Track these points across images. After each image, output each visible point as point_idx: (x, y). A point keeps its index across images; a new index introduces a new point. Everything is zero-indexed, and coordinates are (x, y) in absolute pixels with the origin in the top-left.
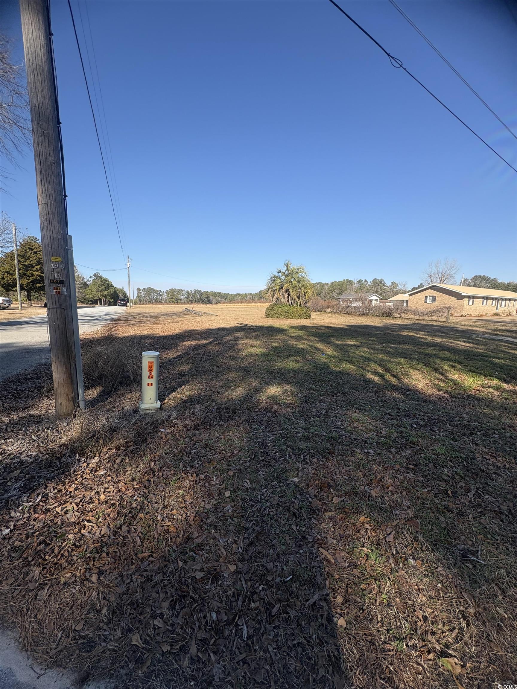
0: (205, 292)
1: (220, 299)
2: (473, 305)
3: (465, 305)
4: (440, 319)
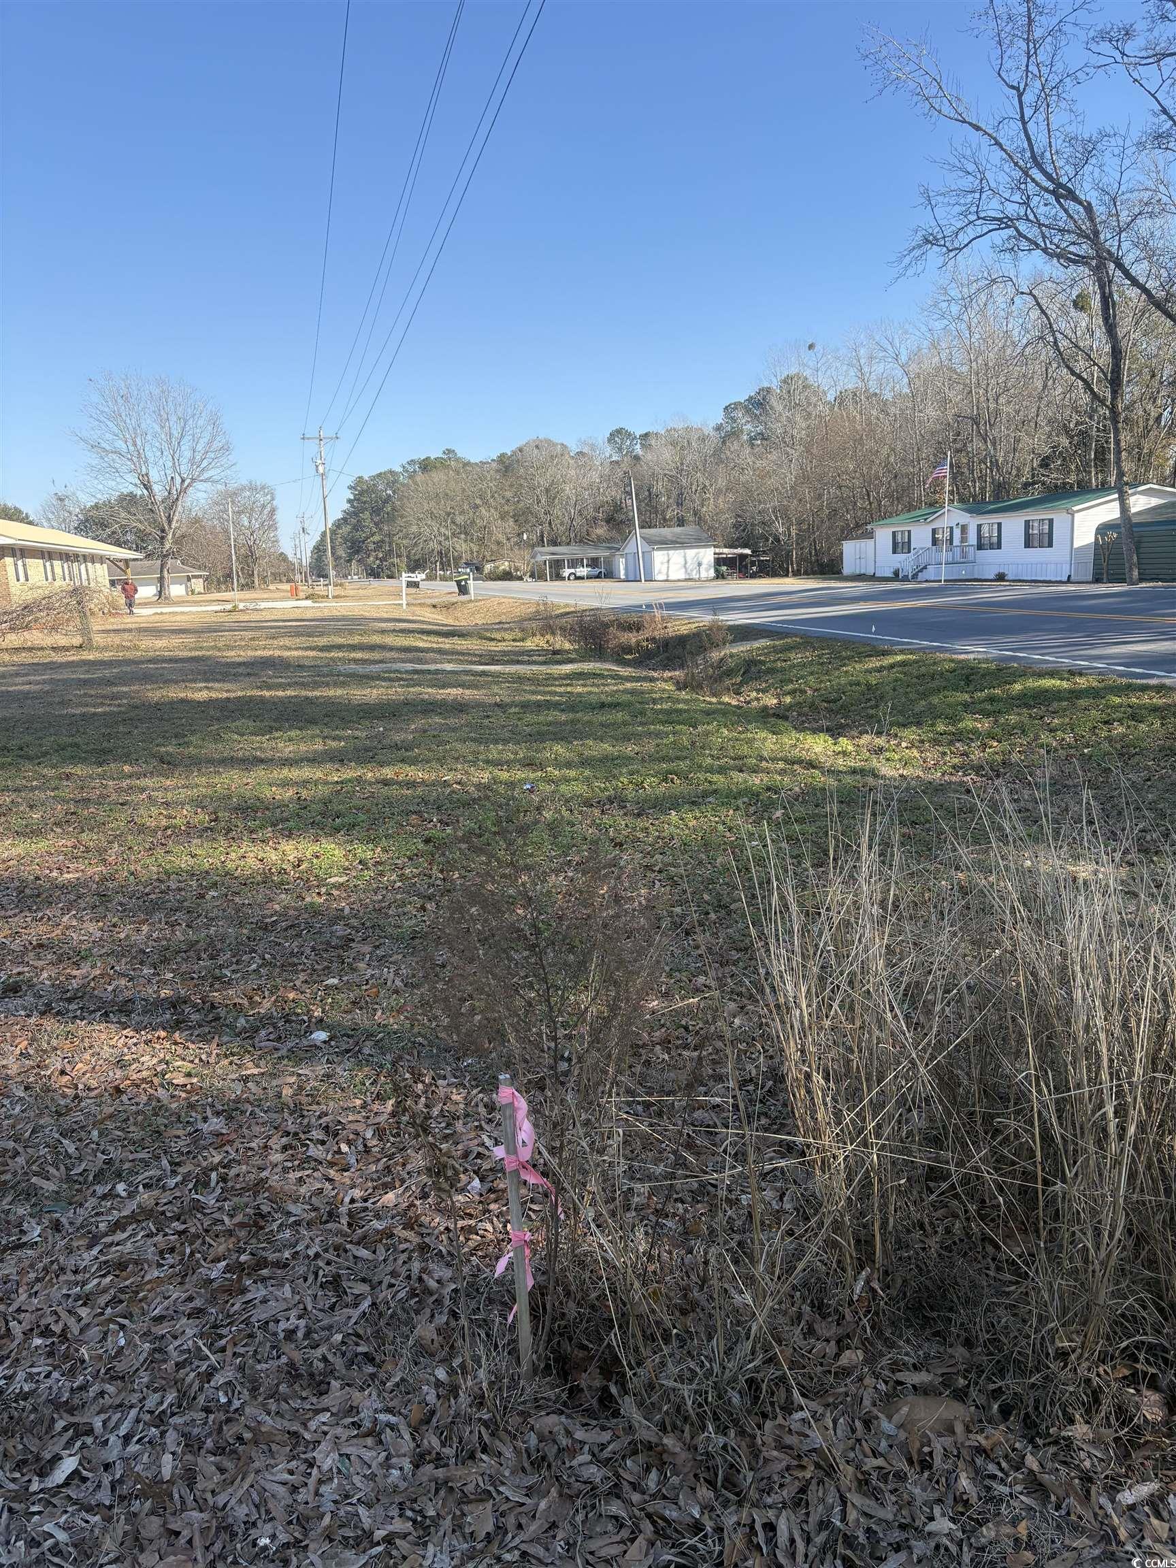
2: (27, 580)
3: (11, 584)
4: (63, 641)
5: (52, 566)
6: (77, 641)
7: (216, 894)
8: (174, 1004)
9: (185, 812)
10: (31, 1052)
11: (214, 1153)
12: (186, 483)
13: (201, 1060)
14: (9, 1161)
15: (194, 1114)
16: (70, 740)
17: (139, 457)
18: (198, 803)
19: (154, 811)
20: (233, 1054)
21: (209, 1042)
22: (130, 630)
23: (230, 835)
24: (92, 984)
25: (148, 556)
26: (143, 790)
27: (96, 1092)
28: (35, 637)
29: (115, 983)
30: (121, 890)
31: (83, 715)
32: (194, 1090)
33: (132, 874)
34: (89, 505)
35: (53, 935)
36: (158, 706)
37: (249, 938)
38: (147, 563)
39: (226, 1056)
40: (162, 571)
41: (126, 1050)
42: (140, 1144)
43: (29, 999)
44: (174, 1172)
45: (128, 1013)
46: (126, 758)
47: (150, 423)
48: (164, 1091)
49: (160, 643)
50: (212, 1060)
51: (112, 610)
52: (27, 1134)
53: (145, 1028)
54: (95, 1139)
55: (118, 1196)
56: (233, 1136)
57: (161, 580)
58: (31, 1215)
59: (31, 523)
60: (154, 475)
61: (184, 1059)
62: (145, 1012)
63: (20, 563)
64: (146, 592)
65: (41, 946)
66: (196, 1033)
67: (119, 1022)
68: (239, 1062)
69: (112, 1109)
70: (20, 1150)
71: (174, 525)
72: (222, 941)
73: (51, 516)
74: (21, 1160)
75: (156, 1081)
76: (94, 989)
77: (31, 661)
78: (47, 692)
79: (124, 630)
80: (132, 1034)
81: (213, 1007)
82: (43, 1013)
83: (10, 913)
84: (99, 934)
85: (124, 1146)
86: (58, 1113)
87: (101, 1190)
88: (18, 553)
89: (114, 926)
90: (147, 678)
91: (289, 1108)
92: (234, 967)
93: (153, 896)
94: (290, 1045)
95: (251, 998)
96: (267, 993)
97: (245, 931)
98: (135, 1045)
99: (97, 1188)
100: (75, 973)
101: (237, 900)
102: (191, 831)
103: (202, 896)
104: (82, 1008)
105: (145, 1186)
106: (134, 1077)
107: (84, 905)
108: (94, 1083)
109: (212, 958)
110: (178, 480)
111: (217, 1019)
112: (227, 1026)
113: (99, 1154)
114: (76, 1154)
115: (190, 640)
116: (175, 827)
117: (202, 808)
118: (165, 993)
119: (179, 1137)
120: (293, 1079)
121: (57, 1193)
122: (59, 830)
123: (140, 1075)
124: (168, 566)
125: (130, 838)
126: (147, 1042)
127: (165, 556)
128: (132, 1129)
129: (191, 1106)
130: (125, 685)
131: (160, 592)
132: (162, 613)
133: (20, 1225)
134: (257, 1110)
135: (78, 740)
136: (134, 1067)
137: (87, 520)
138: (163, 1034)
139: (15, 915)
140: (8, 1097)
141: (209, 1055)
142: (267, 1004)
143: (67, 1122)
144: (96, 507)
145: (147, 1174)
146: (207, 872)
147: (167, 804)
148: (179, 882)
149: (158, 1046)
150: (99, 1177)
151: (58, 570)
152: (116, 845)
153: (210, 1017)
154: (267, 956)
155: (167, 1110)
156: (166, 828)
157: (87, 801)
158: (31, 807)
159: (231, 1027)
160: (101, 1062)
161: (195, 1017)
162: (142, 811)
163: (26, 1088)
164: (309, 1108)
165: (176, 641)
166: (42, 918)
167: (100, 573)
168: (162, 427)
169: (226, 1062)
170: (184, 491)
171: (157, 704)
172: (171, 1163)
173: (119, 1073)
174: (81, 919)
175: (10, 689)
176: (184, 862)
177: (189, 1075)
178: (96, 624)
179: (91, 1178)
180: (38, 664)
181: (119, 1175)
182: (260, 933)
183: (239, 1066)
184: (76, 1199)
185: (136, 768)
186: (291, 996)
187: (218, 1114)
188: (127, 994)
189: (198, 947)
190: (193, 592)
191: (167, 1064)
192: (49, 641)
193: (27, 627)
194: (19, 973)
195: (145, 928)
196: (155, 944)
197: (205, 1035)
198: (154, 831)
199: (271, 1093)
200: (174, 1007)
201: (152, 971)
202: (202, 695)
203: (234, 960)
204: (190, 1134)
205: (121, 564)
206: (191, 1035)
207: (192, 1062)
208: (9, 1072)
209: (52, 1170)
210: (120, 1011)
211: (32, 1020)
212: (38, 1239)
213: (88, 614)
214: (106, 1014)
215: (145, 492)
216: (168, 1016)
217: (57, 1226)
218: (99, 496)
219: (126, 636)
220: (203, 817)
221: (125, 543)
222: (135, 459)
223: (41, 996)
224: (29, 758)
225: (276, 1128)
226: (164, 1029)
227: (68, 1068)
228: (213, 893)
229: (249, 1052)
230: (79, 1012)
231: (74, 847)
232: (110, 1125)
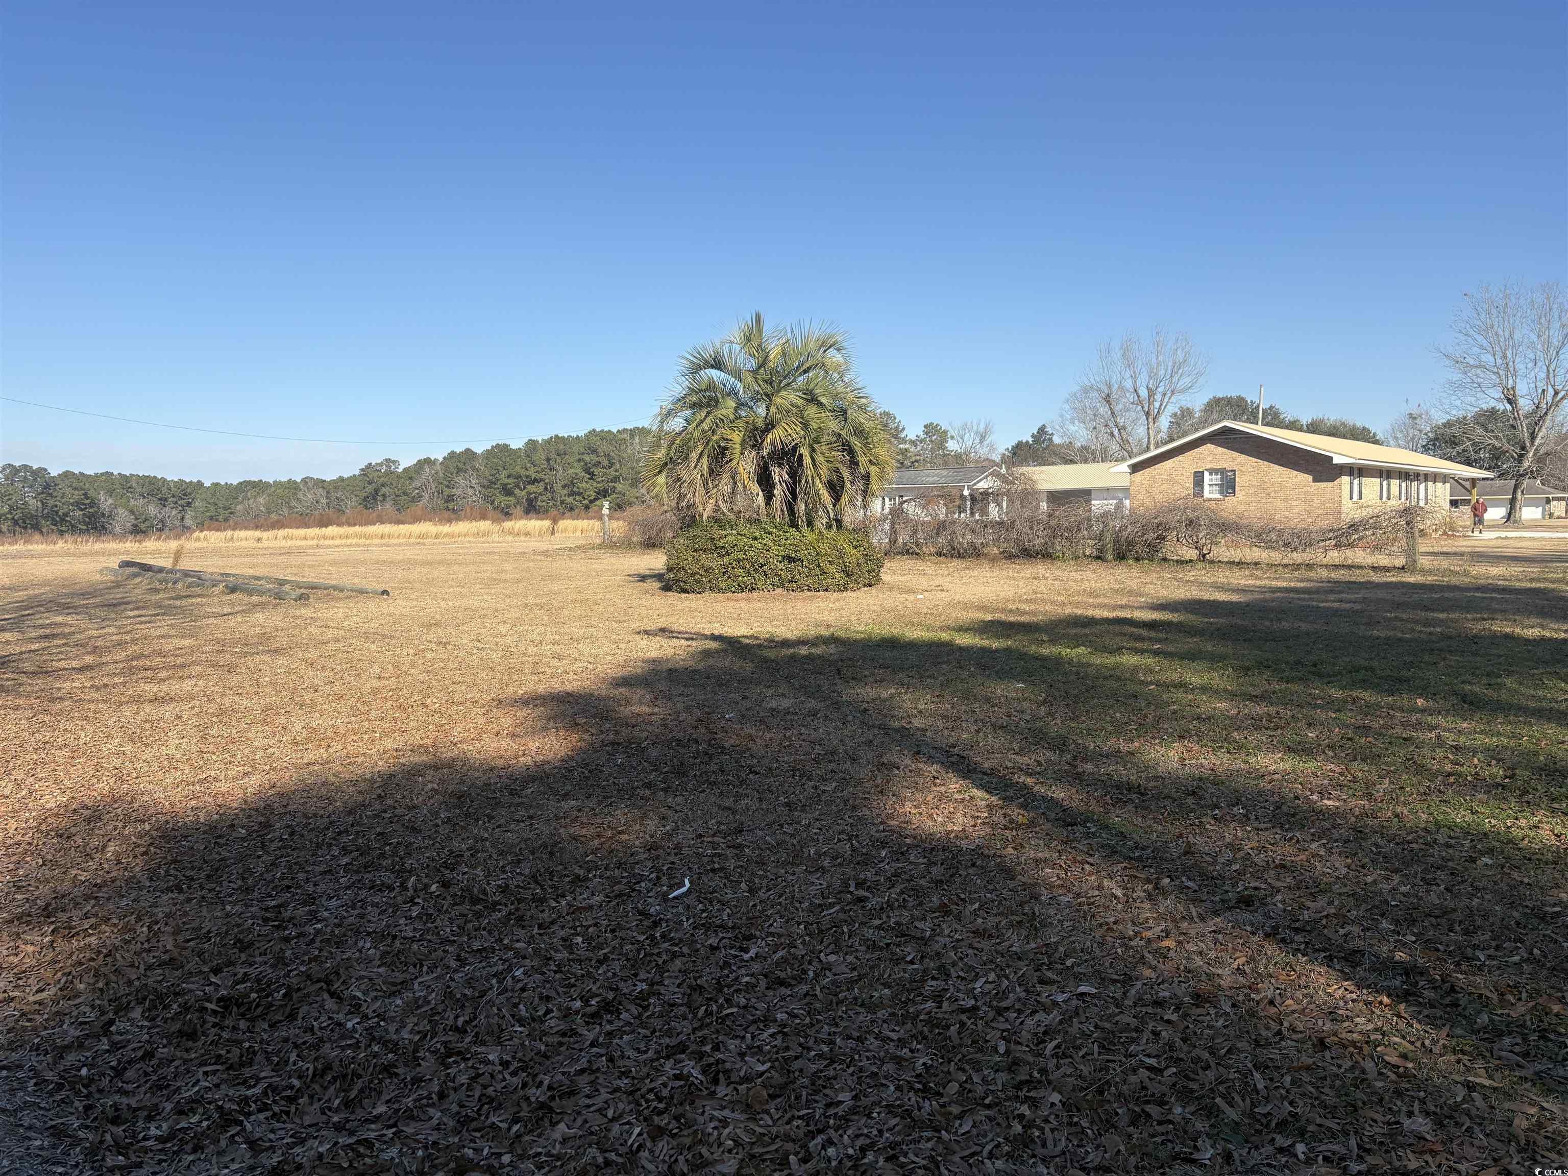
0: (67, 474)
1: (152, 510)
2: (1360, 498)
3: (1344, 502)
4: (1383, 560)
5: (1389, 485)
6: (1400, 561)
7: (1490, 862)
8: (1409, 971)
9: (1476, 761)
10: (1248, 970)
11: (1411, 1156)
12: (1560, 396)
13: (1423, 1044)
14: (1200, 1071)
15: (1399, 1103)
16: (1366, 663)
17: (1507, 369)
18: (1494, 755)
19: (1440, 753)
20: (1463, 1052)
21: (1437, 1027)
22: (1462, 554)
23: (1526, 798)
24: (1324, 922)
25: (1501, 475)
26: (1432, 728)
27: (1300, 1036)
28: (1358, 556)
29: (1348, 928)
30: (1381, 831)
31: (1388, 639)
32: (1406, 1075)
33: (1397, 816)
34: (1440, 422)
35: (1298, 859)
36: (1475, 639)
37: (1518, 924)
38: (1498, 483)
39: (1454, 1052)
40: (1515, 492)
41: (1341, 1003)
42: (1332, 1112)
43: (1259, 917)
44: (1360, 1159)
45: (1355, 965)
46: (1423, 691)
47: (1524, 333)
48: (1372, 1064)
49: (1495, 571)
50: (1436, 1050)
51: (1449, 530)
52: (1223, 1051)
53: (1369, 987)
54: (1287, 1085)
55: (1296, 1156)
56: (1440, 1148)
57: (1513, 501)
58: (1207, 1135)
59: (1376, 442)
60: (1522, 388)
61: (1404, 1037)
62: (1372, 970)
63: (1356, 482)
64: (1495, 513)
65: (1283, 866)
66: (1426, 1012)
67: (1342, 971)
68: (1468, 1064)
69: (1310, 1061)
70: (1213, 1064)
71: (1538, 441)
72: (1485, 917)
73: (1399, 435)
74: (1211, 1075)
75: (1366, 1049)
76: (1325, 927)
77: (1348, 579)
78: (1357, 611)
79: (1455, 554)
80: (1352, 988)
81: (1453, 989)
82: (1267, 935)
83: (1262, 826)
84: (1344, 871)
85: (1313, 1106)
86: (1257, 1044)
87: (1282, 1141)
88: (1356, 472)
89: (1363, 867)
90: (1469, 606)
91: (1518, 1143)
92: (1491, 952)
93: (1415, 846)
94: (1538, 1067)
95: (1502, 994)
96: (1524, 995)
97: (1515, 914)
98: (1353, 1001)
99: (1278, 1137)
100: (1309, 904)
101: (1515, 875)
102: (1478, 783)
103: (1473, 860)
104: (1307, 943)
105: (1326, 1159)
106: (1344, 1035)
107: (1336, 836)
108: (1300, 1027)
109: (1466, 932)
110: (1551, 392)
111: (1455, 1005)
112: (1465, 1017)
113: (1286, 1103)
114: (1264, 1092)
115: (1534, 570)
116: (1460, 775)
117: (1498, 760)
118: (1400, 956)
119: (1375, 1121)
120: (1533, 1111)
121: (1237, 1123)
122: (1331, 753)
123: (1349, 1036)
124: (1524, 486)
125: (1405, 776)
126: (1367, 1003)
127: (1521, 475)
128: (1325, 1090)
129: (1398, 1093)
130: (1443, 611)
131: (1510, 514)
132: (1506, 538)
133: (1195, 1140)
134: (1477, 1129)
135: (1375, 663)
136: (1346, 1024)
137: (1436, 439)
138: (1386, 1000)
139: (1266, 829)
140: (1215, 1007)
141: (1434, 1042)
142: (1521, 1008)
143: (1265, 1054)
144: (1448, 424)
145: (1330, 1146)
146: (1485, 834)
147: (1457, 748)
148: (1450, 837)
149: (1378, 1012)
150: (1282, 1126)
151: (1395, 490)
152: (1387, 781)
153: (1447, 1000)
154: (1536, 951)
155: (1369, 1086)
156: (1449, 774)
157: (1367, 728)
158: (1309, 725)
159: (1471, 1021)
160: (1312, 1006)
161: (1429, 994)
162: (1425, 751)
163: (1234, 1005)
164: (1546, 1153)
165: (1516, 570)
166: (1291, 839)
167: (1442, 493)
168: (1539, 336)
169: (1453, 1058)
170: (1556, 404)
171: (1475, 636)
172: (1359, 1147)
173: (1328, 1026)
174: (1330, 851)
175: (1322, 605)
176: (1461, 817)
177: (1404, 1056)
178: (1423, 546)
179: (1273, 1125)
180: (1354, 583)
181: (1302, 1133)
182: (1535, 921)
183: (1468, 1070)
184: (1253, 1139)
185: (1431, 703)
186: (1556, 1008)
187: (1427, 1114)
188: (1359, 943)
189: (1454, 916)
190: (1551, 515)
191: (1383, 1034)
192: (1370, 560)
193: (1351, 545)
194: (1256, 888)
195: (1396, 878)
196: (1403, 899)
197: (1435, 1018)
198: (1434, 775)
199: (1499, 1116)
200: (1407, 975)
201: (1392, 927)
202: (1533, 633)
203: (1494, 944)
204: (1389, 1124)
205: (1467, 484)
206: (1420, 1013)
207: (1412, 1043)
208: (1222, 982)
209: (1238, 1099)
210: (1346, 959)
211: (1256, 939)
212: (1207, 1162)
213: (1417, 534)
214: (1330, 958)
215: (1509, 407)
216: (1398, 983)
217: (1228, 1157)
218: (1454, 412)
219: (1455, 560)
220: (1499, 772)
221: (1476, 461)
222: (1502, 373)
223: (1271, 918)
224: (1320, 675)
225: (1495, 1160)
226: (1389, 996)
227: (1278, 1000)
228: (1486, 860)
229: (1484, 1057)
230: (1302, 946)
231: (1341, 774)
232: (1306, 1077)
